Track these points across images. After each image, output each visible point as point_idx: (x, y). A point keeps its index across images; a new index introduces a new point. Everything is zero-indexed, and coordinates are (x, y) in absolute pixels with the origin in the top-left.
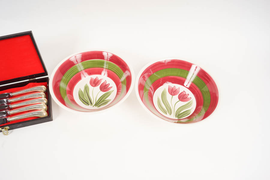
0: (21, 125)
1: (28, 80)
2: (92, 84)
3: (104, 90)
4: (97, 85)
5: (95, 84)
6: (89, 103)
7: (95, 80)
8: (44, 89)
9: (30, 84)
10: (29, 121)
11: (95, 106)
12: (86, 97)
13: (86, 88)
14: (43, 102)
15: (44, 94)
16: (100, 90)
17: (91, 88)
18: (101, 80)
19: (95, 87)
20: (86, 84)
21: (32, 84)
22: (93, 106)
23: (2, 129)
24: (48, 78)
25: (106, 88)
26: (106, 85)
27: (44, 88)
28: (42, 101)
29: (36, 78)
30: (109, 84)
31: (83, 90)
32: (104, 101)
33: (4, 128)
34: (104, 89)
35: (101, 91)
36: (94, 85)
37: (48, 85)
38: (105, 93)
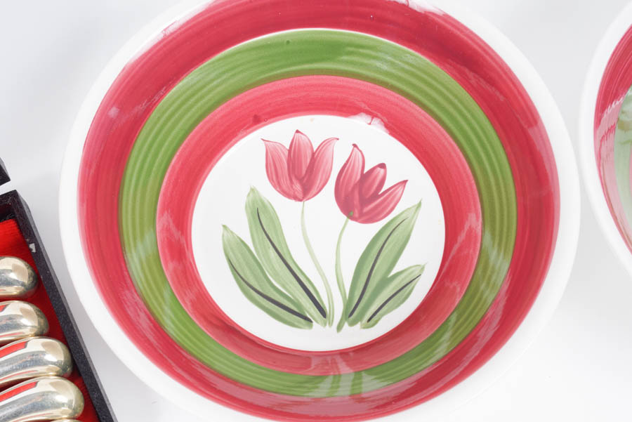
2: (285, 182)
3: (366, 209)
4: (318, 183)
5: (300, 180)
6: (311, 310)
7: (295, 152)
8: (13, 276)
11: (352, 324)
12: (276, 275)
13: (259, 215)
14: (40, 369)
15: (27, 307)
16: (344, 217)
17: (284, 208)
18: (326, 144)
19: (308, 203)
20: (253, 190)
22: (339, 328)
24: (14, 194)
25: (376, 196)
26: (366, 176)
27: (16, 269)
28: (36, 360)
30: (383, 166)
31: (244, 231)
32: (385, 281)
34: (364, 202)
35: (352, 218)
36: (298, 187)
37: (32, 246)
38: (374, 228)
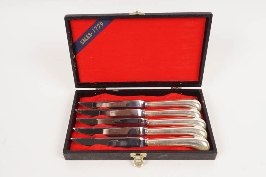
0: (166, 155)
1: (170, 88)
9: (172, 94)
10: (181, 152)
21: (175, 95)
23: (137, 155)
29: (183, 88)
33: (139, 155)
